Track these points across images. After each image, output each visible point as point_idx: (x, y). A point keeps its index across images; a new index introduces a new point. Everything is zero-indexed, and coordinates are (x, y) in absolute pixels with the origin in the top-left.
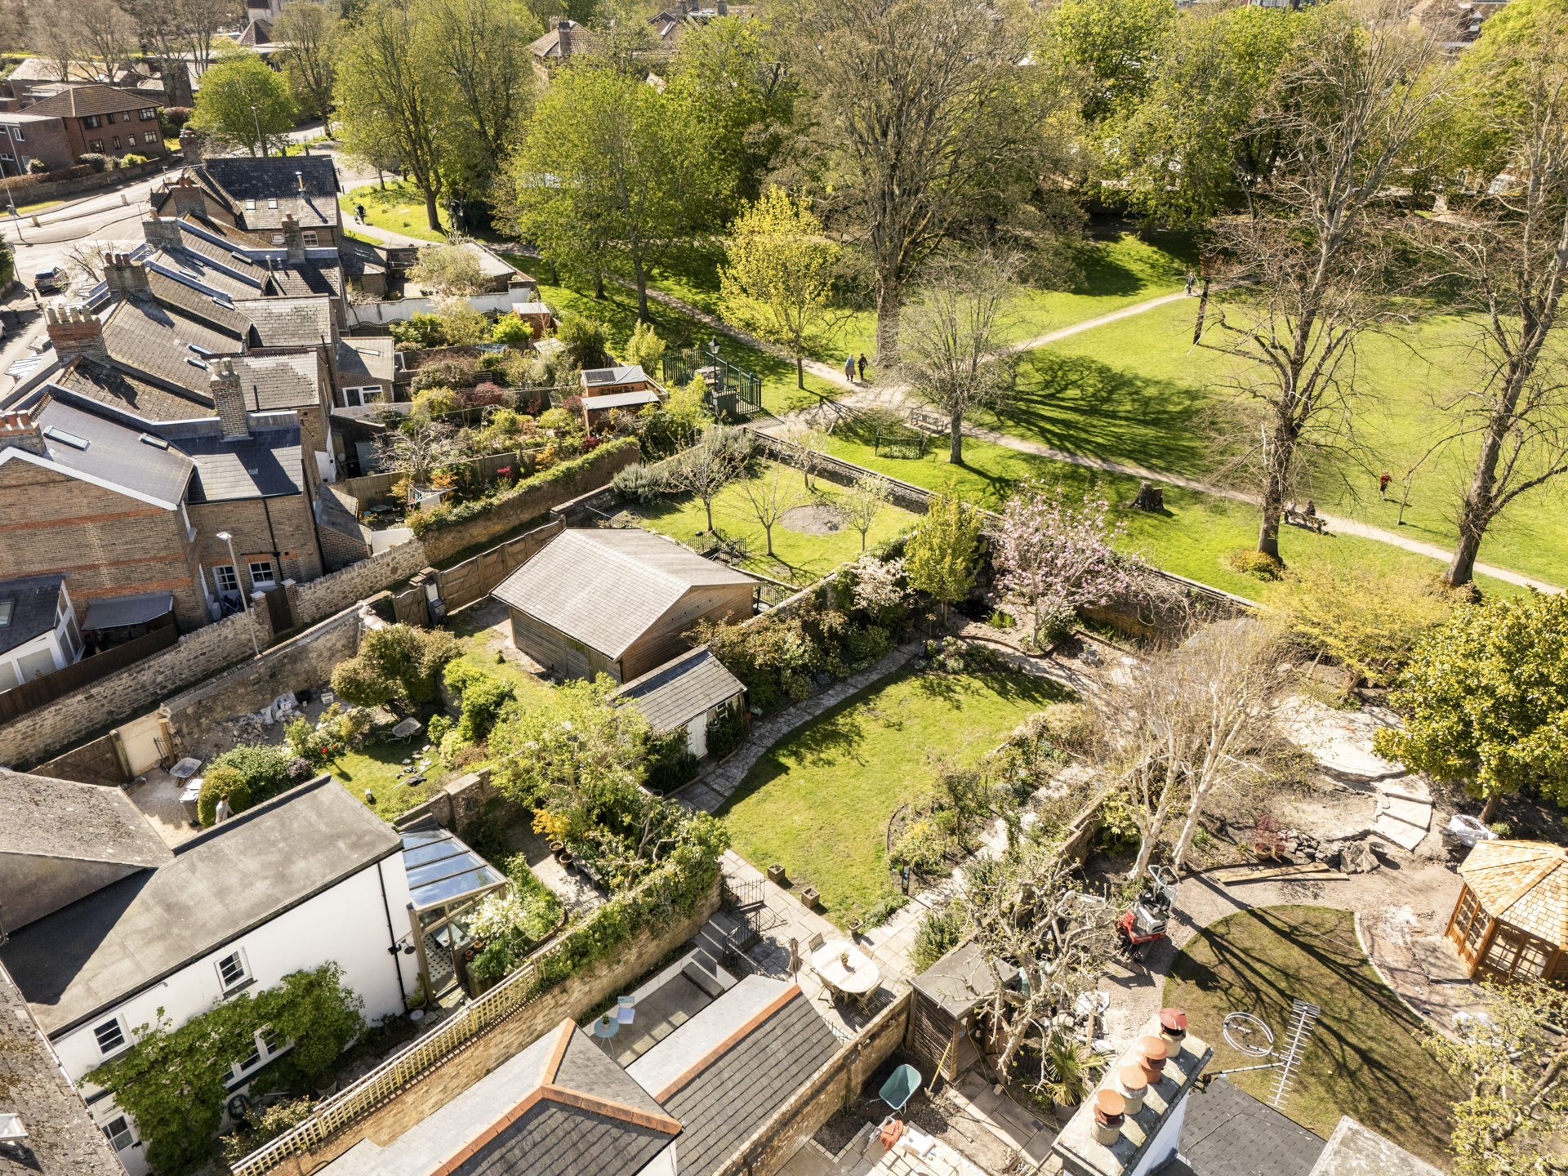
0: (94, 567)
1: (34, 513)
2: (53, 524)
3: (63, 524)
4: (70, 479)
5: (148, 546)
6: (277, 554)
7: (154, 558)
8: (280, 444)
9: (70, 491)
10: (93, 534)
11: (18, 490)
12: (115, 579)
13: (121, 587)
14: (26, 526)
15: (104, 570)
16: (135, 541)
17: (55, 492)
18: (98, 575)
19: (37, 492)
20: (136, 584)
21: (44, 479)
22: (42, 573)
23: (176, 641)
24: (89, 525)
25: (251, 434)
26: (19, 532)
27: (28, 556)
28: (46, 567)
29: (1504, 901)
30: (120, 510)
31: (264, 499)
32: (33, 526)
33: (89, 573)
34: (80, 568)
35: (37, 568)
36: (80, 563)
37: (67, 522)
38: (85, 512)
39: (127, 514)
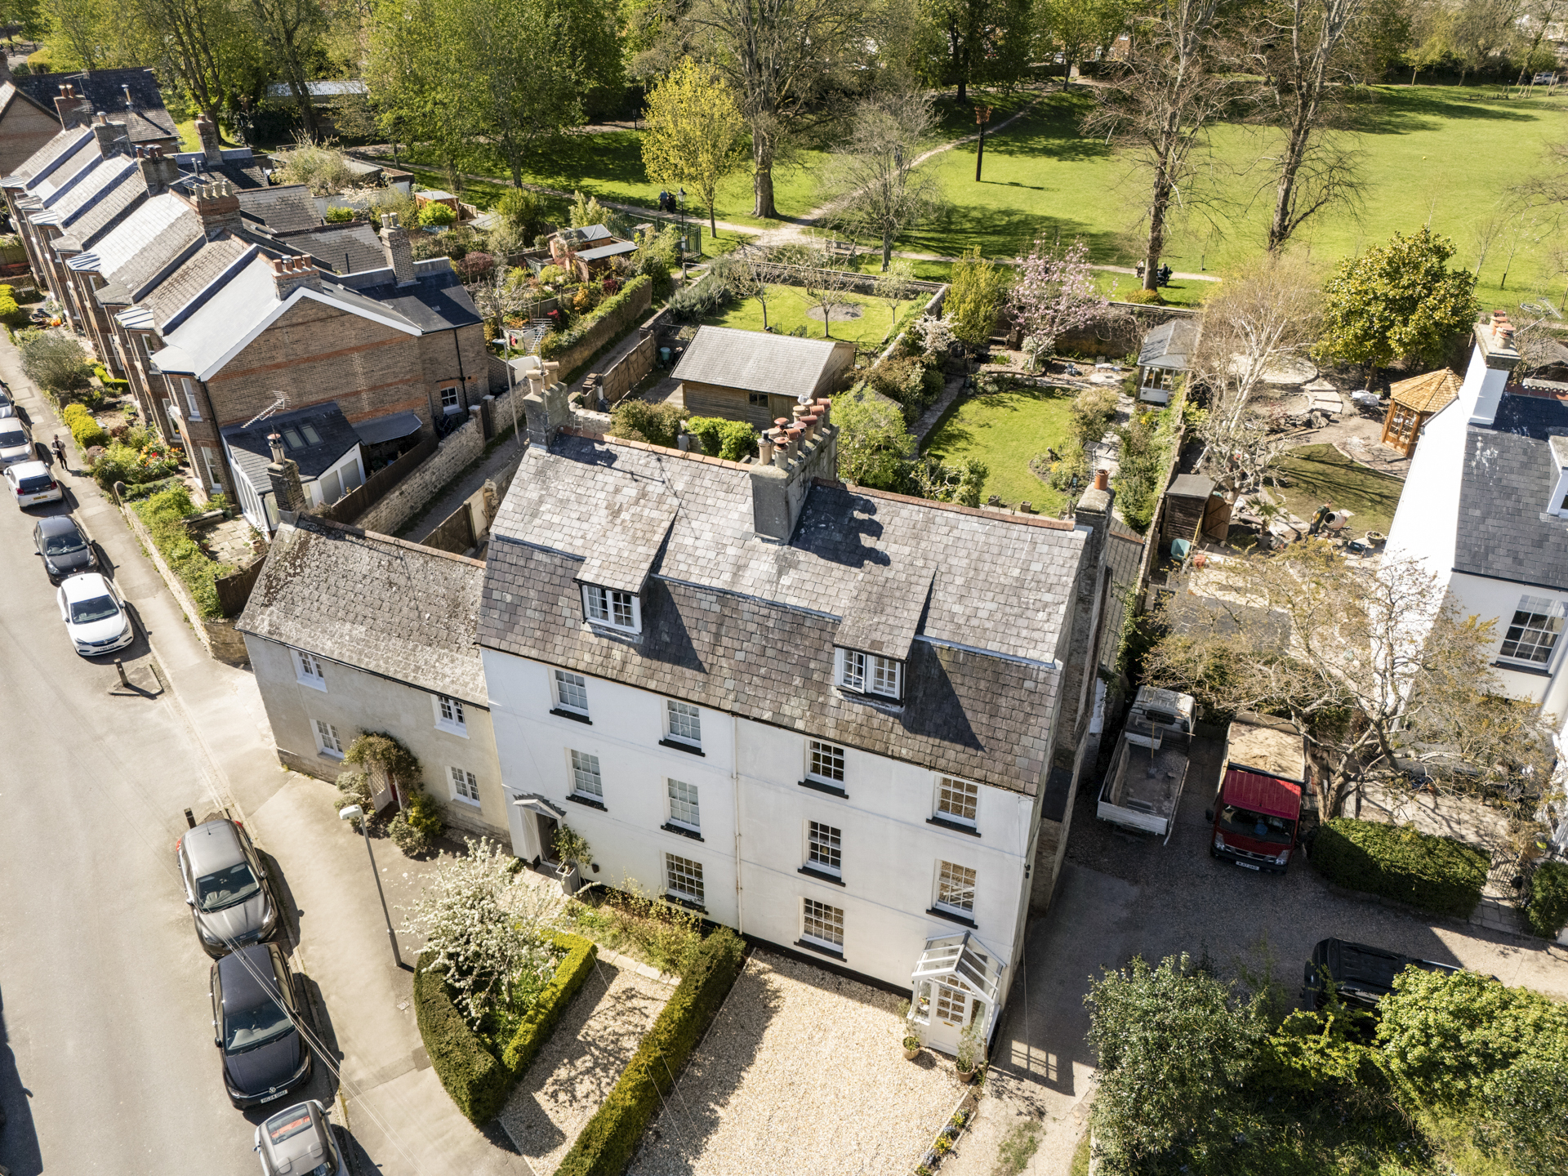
0: (357, 393)
1: (315, 347)
2: (328, 356)
3: (337, 356)
4: (344, 313)
5: (397, 370)
6: (462, 379)
7: (401, 381)
8: (446, 286)
9: (343, 325)
10: (358, 363)
11: (302, 328)
12: (372, 403)
13: (377, 410)
14: (308, 360)
15: (364, 396)
16: (389, 367)
17: (333, 326)
18: (359, 400)
19: (316, 328)
20: (387, 406)
21: (322, 315)
22: (317, 403)
23: (436, 447)
24: (356, 355)
25: (418, 279)
26: (302, 366)
27: (308, 387)
28: (321, 397)
29: (1424, 402)
30: (378, 339)
31: (455, 329)
32: (312, 359)
33: (353, 399)
34: (347, 395)
35: (314, 398)
36: (347, 390)
37: (339, 353)
38: (353, 343)
39: (383, 343)
